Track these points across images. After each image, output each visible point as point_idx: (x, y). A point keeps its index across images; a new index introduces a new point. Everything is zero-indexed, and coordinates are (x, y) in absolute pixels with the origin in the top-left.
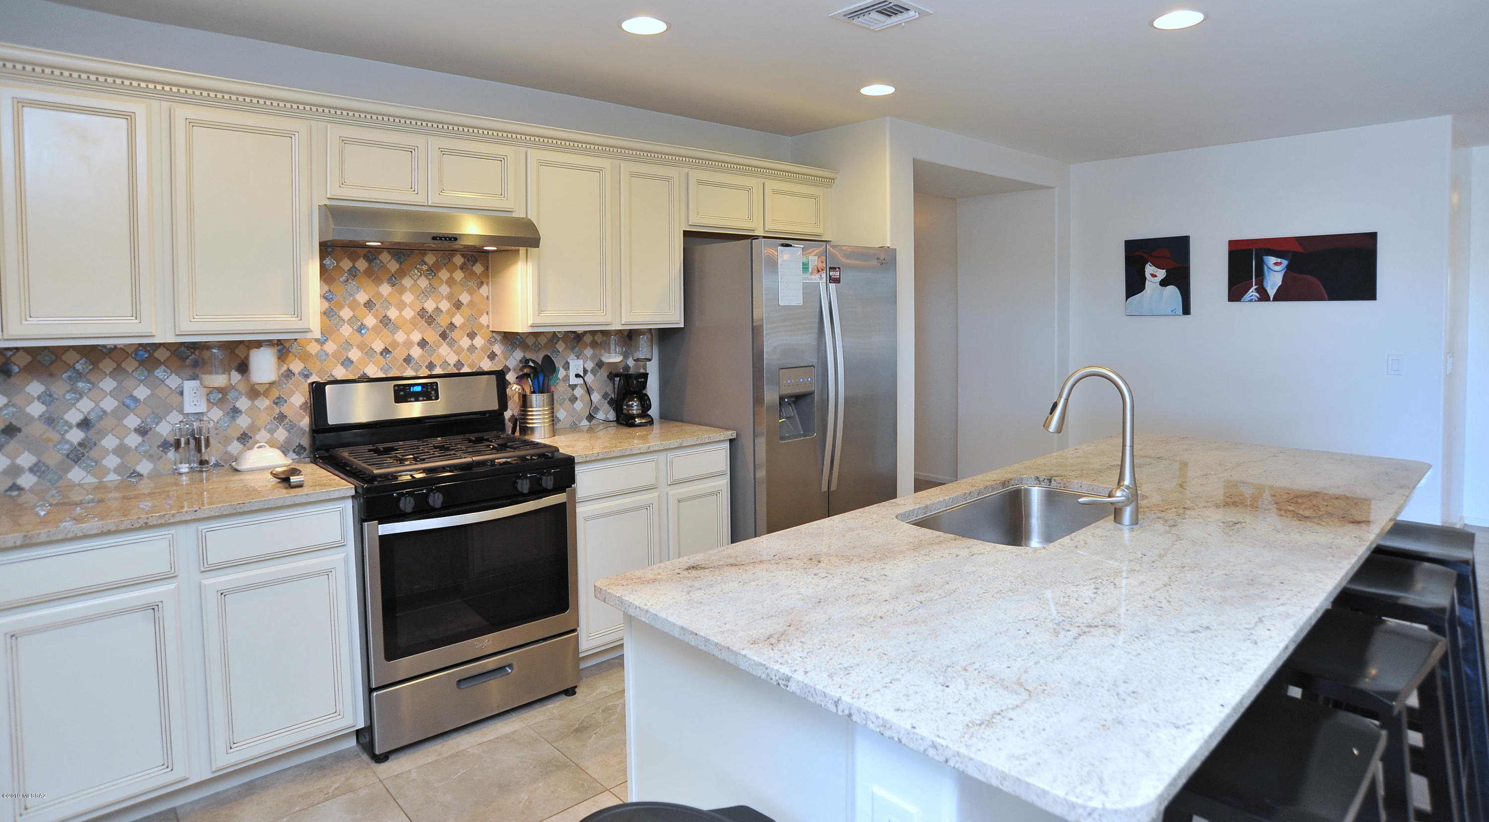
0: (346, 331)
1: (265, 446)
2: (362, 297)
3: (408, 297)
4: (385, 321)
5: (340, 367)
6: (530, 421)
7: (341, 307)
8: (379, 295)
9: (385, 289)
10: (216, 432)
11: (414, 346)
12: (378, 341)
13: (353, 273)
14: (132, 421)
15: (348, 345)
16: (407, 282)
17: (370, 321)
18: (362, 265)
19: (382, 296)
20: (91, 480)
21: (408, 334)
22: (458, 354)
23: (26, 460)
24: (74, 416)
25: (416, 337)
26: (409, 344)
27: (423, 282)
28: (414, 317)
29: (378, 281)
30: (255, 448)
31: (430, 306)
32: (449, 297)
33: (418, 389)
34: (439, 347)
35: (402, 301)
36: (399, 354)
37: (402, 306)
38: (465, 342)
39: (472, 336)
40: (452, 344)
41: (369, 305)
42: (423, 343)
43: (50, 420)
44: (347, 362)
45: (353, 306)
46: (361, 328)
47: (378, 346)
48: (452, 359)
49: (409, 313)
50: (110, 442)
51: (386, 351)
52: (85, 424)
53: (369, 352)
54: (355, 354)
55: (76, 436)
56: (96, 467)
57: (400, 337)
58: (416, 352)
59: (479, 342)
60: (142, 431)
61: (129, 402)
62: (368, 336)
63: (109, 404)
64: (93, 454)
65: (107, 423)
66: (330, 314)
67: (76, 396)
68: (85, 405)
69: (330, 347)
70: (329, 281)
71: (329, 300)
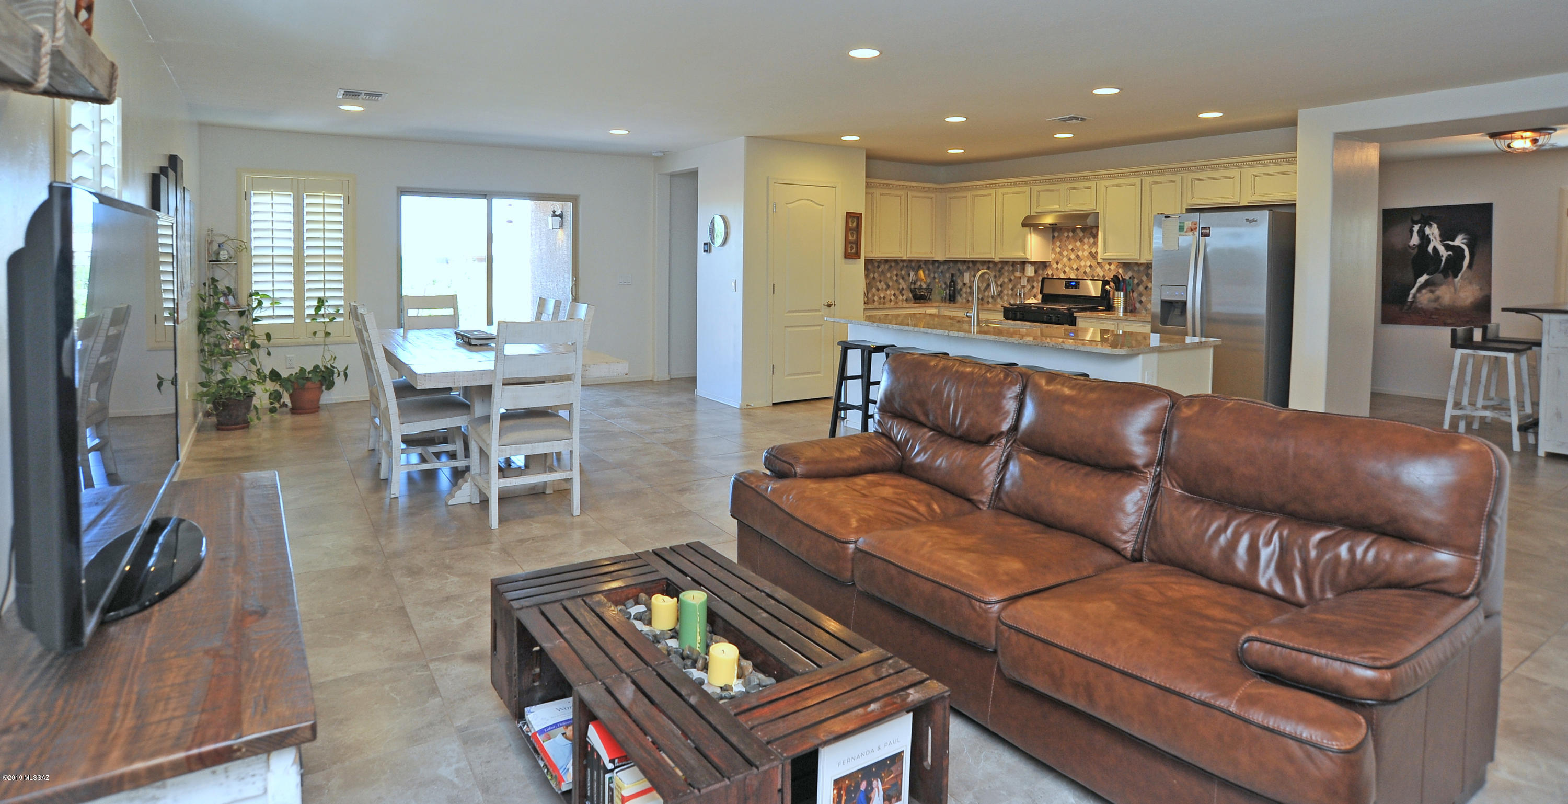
0: (1065, 260)
2: (1070, 247)
3: (1086, 247)
4: (1078, 256)
5: (1062, 274)
7: (1064, 251)
8: (1076, 245)
9: (1078, 244)
13: (1068, 237)
14: (1010, 286)
15: (1065, 266)
17: (1073, 256)
18: (1071, 234)
21: (1085, 262)
22: (1104, 272)
25: (1088, 263)
26: (1085, 266)
27: (1091, 240)
29: (1076, 241)
31: (1093, 250)
33: (1073, 284)
34: (1096, 268)
36: (1082, 270)
38: (1107, 267)
41: (1072, 250)
42: (1090, 266)
44: (1065, 272)
46: (1070, 259)
47: (1075, 266)
48: (1101, 274)
49: (1086, 253)
50: (1005, 292)
51: (1077, 269)
52: (1001, 286)
53: (1072, 269)
54: (1067, 269)
57: (1083, 263)
58: (1088, 270)
59: (1113, 267)
60: (1012, 289)
61: (1010, 280)
62: (1072, 262)
63: (1006, 280)
64: (1002, 295)
65: (1005, 286)
66: (1060, 253)
67: (1000, 277)
68: (1002, 280)
69: (1060, 266)
70: (1061, 241)
71: (1061, 248)
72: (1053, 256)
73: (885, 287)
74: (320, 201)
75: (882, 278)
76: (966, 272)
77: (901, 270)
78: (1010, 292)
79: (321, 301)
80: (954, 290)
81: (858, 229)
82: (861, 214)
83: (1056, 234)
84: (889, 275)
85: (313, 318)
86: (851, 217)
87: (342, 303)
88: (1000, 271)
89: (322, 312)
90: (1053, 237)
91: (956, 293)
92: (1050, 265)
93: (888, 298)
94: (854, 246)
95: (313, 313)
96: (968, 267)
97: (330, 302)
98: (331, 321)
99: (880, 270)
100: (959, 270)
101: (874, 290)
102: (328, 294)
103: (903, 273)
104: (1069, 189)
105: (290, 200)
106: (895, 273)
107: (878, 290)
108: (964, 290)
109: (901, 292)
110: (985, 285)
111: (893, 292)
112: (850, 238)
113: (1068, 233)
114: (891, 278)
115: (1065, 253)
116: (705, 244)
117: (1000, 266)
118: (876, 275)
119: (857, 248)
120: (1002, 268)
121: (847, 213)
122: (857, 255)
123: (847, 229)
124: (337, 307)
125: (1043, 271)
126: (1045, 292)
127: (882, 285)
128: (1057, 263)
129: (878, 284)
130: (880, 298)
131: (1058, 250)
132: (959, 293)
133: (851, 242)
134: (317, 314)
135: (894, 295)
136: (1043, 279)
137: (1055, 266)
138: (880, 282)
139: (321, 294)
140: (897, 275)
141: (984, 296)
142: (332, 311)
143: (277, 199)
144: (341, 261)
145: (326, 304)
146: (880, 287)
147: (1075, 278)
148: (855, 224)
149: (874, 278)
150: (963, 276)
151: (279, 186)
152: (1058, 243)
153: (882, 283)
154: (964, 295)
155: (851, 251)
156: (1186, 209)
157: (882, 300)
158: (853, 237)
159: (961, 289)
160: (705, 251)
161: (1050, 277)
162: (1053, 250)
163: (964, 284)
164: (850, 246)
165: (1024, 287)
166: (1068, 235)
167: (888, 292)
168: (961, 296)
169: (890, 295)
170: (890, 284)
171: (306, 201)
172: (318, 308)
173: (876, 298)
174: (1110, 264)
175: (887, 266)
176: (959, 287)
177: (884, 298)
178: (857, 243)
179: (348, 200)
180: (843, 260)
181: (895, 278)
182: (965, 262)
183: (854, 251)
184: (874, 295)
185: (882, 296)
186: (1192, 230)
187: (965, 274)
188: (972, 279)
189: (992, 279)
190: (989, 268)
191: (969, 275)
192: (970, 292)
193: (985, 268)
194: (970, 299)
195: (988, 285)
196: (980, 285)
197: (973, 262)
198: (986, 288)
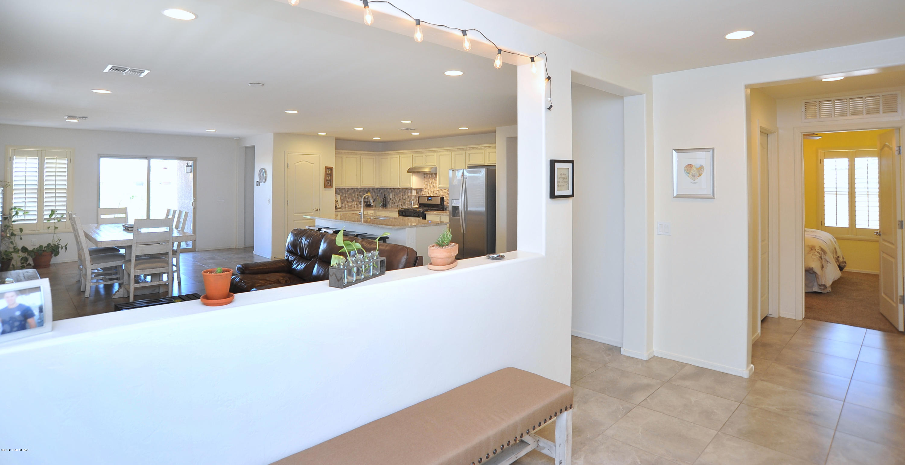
0: (429, 187)
2: (430, 182)
4: (433, 186)
8: (433, 181)
9: (433, 180)
14: (408, 200)
15: (429, 190)
17: (431, 186)
18: (431, 176)
24: (404, 198)
33: (430, 199)
38: (444, 191)
40: (442, 191)
42: (438, 190)
44: (429, 193)
46: (430, 187)
50: (406, 202)
51: (433, 192)
52: (405, 199)
53: (431, 192)
54: (429, 192)
55: (404, 201)
57: (435, 189)
58: (437, 192)
60: (409, 201)
63: (407, 197)
64: (405, 204)
66: (427, 184)
67: (404, 195)
69: (427, 190)
70: (427, 179)
71: (427, 182)
73: (351, 201)
74: (54, 161)
75: (350, 197)
77: (360, 192)
78: (408, 202)
79: (53, 212)
80: (386, 202)
81: (331, 175)
82: (333, 167)
83: (425, 176)
84: (353, 195)
85: (48, 220)
86: (327, 169)
87: (65, 212)
88: (404, 193)
89: (53, 217)
90: (424, 177)
91: (387, 203)
92: (423, 190)
93: (353, 206)
94: (329, 182)
95: (49, 217)
96: (392, 191)
97: (58, 212)
98: (58, 221)
99: (349, 192)
100: (388, 192)
101: (346, 202)
102: (57, 208)
103: (361, 194)
104: (426, 156)
105: (37, 161)
106: (357, 194)
107: (348, 202)
108: (390, 202)
109: (360, 203)
110: (398, 199)
111: (356, 203)
112: (327, 178)
113: (430, 175)
114: (355, 196)
115: (429, 185)
116: (257, 182)
117: (404, 190)
118: (347, 195)
119: (331, 183)
120: (405, 191)
121: (326, 167)
122: (331, 186)
123: (326, 174)
124: (62, 214)
125: (421, 192)
126: (419, 202)
127: (350, 200)
129: (348, 199)
130: (349, 206)
131: (426, 183)
132: (388, 203)
133: (327, 180)
134: (50, 218)
135: (356, 204)
136: (419, 196)
137: (425, 190)
138: (349, 198)
139: (53, 208)
140: (358, 195)
142: (59, 216)
143: (29, 161)
144: (66, 191)
145: (56, 213)
146: (349, 201)
147: (432, 196)
148: (330, 172)
149: (345, 196)
150: (390, 195)
151: (31, 154)
152: (426, 180)
153: (350, 199)
154: (390, 204)
155: (328, 184)
156: (468, 166)
157: (350, 207)
158: (329, 178)
159: (389, 201)
160: (257, 185)
161: (423, 195)
162: (424, 183)
163: (391, 199)
164: (327, 182)
165: (413, 200)
166: (430, 177)
167: (353, 203)
168: (389, 204)
169: (354, 204)
170: (354, 199)
171: (46, 161)
172: (51, 215)
173: (347, 206)
174: (445, 190)
175: (352, 191)
176: (388, 200)
177: (351, 206)
178: (331, 181)
179: (70, 161)
180: (324, 189)
181: (357, 196)
182: (390, 188)
183: (329, 184)
184: (346, 205)
185: (350, 205)
188: (394, 196)
189: (402, 197)
190: (400, 191)
191: (393, 194)
192: (393, 203)
193: (398, 191)
194: (393, 206)
195: (400, 199)
196: (397, 199)
197: (394, 188)
198: (399, 201)
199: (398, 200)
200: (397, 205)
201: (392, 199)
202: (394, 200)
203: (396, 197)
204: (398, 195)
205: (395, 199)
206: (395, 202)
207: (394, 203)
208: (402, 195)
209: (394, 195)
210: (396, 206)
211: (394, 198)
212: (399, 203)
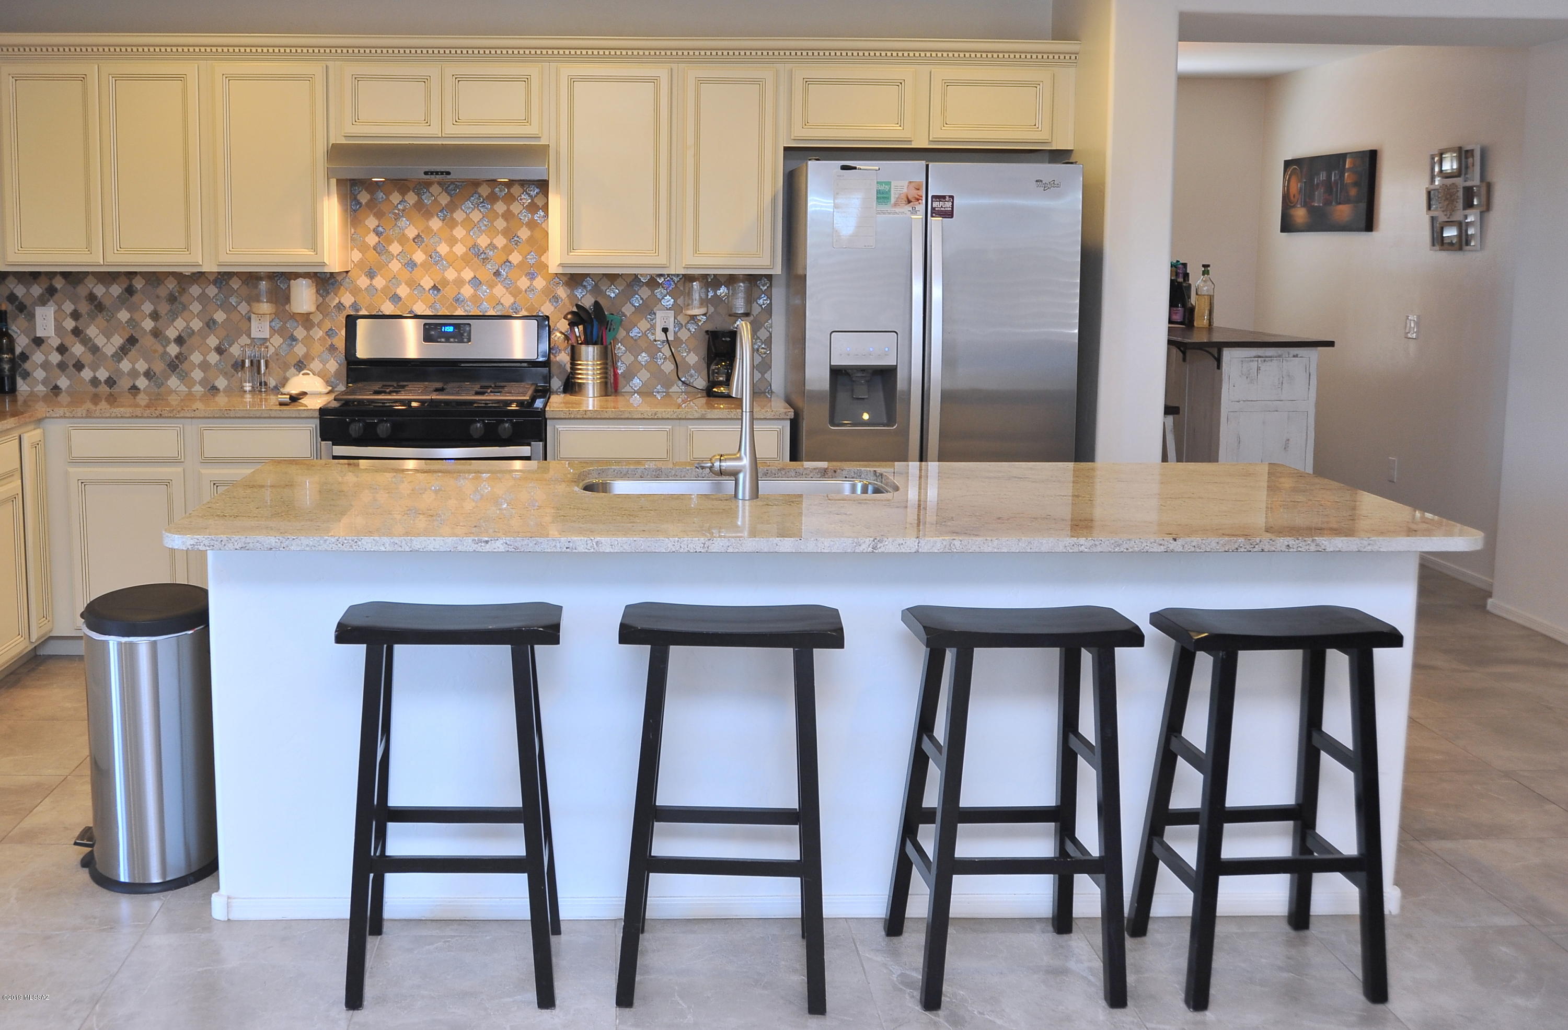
0: (395, 266)
1: (309, 374)
2: (411, 232)
3: (459, 232)
4: (435, 257)
5: (385, 303)
6: (579, 376)
7: (390, 242)
8: (428, 230)
9: (435, 223)
10: (277, 357)
11: (465, 285)
12: (427, 278)
13: (402, 206)
14: (213, 341)
15: (396, 281)
16: (459, 215)
17: (419, 257)
18: (411, 198)
19: (432, 230)
20: (183, 388)
21: (459, 272)
22: (515, 296)
23: (142, 366)
24: (172, 333)
25: (468, 274)
26: (460, 282)
27: (476, 216)
28: (466, 254)
29: (428, 215)
30: (301, 375)
31: (483, 241)
32: (506, 232)
33: (450, 329)
34: (492, 286)
35: (452, 236)
37: (452, 241)
38: (523, 283)
39: (532, 277)
40: (508, 283)
41: (418, 239)
42: (475, 282)
43: (156, 334)
44: (396, 298)
45: (402, 240)
46: (411, 264)
47: (427, 283)
48: (507, 301)
49: (460, 249)
50: (196, 358)
51: (435, 288)
52: (180, 340)
53: (418, 289)
54: (403, 291)
55: (173, 350)
56: (184, 377)
57: (451, 274)
58: (467, 291)
59: (540, 283)
60: (220, 350)
61: (210, 324)
62: (417, 272)
63: (196, 325)
64: (185, 366)
65: (195, 340)
66: (380, 249)
67: (174, 315)
68: (180, 324)
69: (379, 282)
70: (379, 215)
71: (378, 234)
72: (357, 256)
76: (43, 301)
78: (214, 358)
96: (51, 291)
104: (461, 79)
108: (38, 357)
110: (118, 340)
115: (396, 248)
125: (326, 296)
128: (371, 275)
131: (373, 239)
141: (119, 371)
150: (32, 318)
152: (375, 222)
154: (39, 374)
156: (786, 149)
159: (24, 357)
162: (356, 238)
163: (39, 342)
165: (262, 342)
166: (402, 201)
186: (909, 202)
187: (39, 311)
188: (70, 324)
189: (148, 324)
190: (130, 291)
191: (59, 310)
192: (62, 366)
193: (116, 290)
194: (63, 383)
195: (132, 341)
196: (100, 341)
197: (66, 275)
198: (124, 351)
199: (111, 345)
200: (102, 375)
201: (55, 342)
202: (78, 349)
203: (92, 331)
204: (112, 317)
205: (86, 342)
206: (87, 358)
207: (79, 366)
208: (155, 316)
209: (75, 315)
210: (95, 382)
211: (76, 332)
212: (125, 365)
